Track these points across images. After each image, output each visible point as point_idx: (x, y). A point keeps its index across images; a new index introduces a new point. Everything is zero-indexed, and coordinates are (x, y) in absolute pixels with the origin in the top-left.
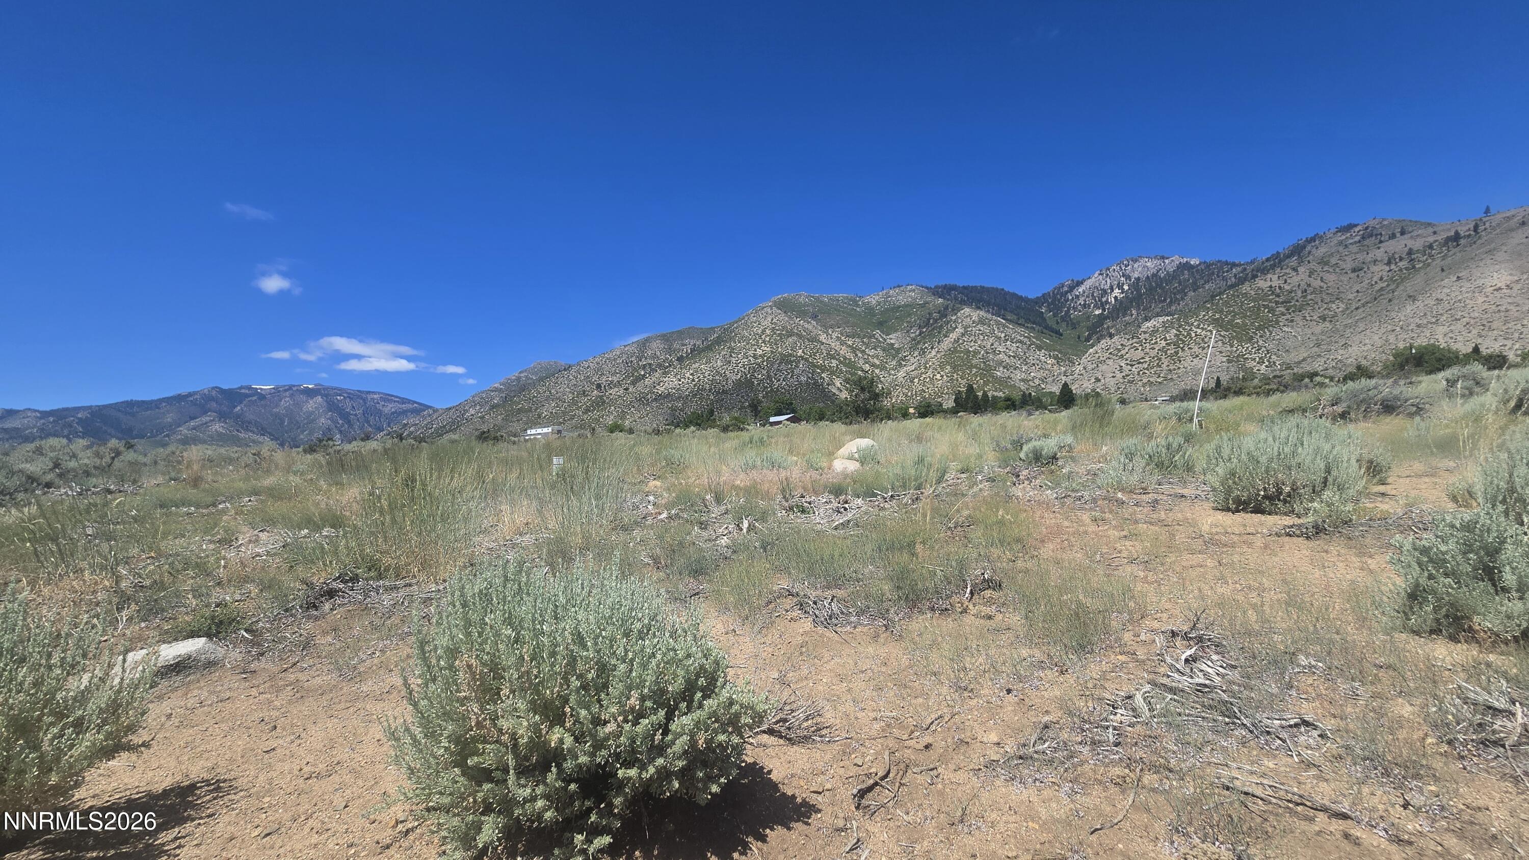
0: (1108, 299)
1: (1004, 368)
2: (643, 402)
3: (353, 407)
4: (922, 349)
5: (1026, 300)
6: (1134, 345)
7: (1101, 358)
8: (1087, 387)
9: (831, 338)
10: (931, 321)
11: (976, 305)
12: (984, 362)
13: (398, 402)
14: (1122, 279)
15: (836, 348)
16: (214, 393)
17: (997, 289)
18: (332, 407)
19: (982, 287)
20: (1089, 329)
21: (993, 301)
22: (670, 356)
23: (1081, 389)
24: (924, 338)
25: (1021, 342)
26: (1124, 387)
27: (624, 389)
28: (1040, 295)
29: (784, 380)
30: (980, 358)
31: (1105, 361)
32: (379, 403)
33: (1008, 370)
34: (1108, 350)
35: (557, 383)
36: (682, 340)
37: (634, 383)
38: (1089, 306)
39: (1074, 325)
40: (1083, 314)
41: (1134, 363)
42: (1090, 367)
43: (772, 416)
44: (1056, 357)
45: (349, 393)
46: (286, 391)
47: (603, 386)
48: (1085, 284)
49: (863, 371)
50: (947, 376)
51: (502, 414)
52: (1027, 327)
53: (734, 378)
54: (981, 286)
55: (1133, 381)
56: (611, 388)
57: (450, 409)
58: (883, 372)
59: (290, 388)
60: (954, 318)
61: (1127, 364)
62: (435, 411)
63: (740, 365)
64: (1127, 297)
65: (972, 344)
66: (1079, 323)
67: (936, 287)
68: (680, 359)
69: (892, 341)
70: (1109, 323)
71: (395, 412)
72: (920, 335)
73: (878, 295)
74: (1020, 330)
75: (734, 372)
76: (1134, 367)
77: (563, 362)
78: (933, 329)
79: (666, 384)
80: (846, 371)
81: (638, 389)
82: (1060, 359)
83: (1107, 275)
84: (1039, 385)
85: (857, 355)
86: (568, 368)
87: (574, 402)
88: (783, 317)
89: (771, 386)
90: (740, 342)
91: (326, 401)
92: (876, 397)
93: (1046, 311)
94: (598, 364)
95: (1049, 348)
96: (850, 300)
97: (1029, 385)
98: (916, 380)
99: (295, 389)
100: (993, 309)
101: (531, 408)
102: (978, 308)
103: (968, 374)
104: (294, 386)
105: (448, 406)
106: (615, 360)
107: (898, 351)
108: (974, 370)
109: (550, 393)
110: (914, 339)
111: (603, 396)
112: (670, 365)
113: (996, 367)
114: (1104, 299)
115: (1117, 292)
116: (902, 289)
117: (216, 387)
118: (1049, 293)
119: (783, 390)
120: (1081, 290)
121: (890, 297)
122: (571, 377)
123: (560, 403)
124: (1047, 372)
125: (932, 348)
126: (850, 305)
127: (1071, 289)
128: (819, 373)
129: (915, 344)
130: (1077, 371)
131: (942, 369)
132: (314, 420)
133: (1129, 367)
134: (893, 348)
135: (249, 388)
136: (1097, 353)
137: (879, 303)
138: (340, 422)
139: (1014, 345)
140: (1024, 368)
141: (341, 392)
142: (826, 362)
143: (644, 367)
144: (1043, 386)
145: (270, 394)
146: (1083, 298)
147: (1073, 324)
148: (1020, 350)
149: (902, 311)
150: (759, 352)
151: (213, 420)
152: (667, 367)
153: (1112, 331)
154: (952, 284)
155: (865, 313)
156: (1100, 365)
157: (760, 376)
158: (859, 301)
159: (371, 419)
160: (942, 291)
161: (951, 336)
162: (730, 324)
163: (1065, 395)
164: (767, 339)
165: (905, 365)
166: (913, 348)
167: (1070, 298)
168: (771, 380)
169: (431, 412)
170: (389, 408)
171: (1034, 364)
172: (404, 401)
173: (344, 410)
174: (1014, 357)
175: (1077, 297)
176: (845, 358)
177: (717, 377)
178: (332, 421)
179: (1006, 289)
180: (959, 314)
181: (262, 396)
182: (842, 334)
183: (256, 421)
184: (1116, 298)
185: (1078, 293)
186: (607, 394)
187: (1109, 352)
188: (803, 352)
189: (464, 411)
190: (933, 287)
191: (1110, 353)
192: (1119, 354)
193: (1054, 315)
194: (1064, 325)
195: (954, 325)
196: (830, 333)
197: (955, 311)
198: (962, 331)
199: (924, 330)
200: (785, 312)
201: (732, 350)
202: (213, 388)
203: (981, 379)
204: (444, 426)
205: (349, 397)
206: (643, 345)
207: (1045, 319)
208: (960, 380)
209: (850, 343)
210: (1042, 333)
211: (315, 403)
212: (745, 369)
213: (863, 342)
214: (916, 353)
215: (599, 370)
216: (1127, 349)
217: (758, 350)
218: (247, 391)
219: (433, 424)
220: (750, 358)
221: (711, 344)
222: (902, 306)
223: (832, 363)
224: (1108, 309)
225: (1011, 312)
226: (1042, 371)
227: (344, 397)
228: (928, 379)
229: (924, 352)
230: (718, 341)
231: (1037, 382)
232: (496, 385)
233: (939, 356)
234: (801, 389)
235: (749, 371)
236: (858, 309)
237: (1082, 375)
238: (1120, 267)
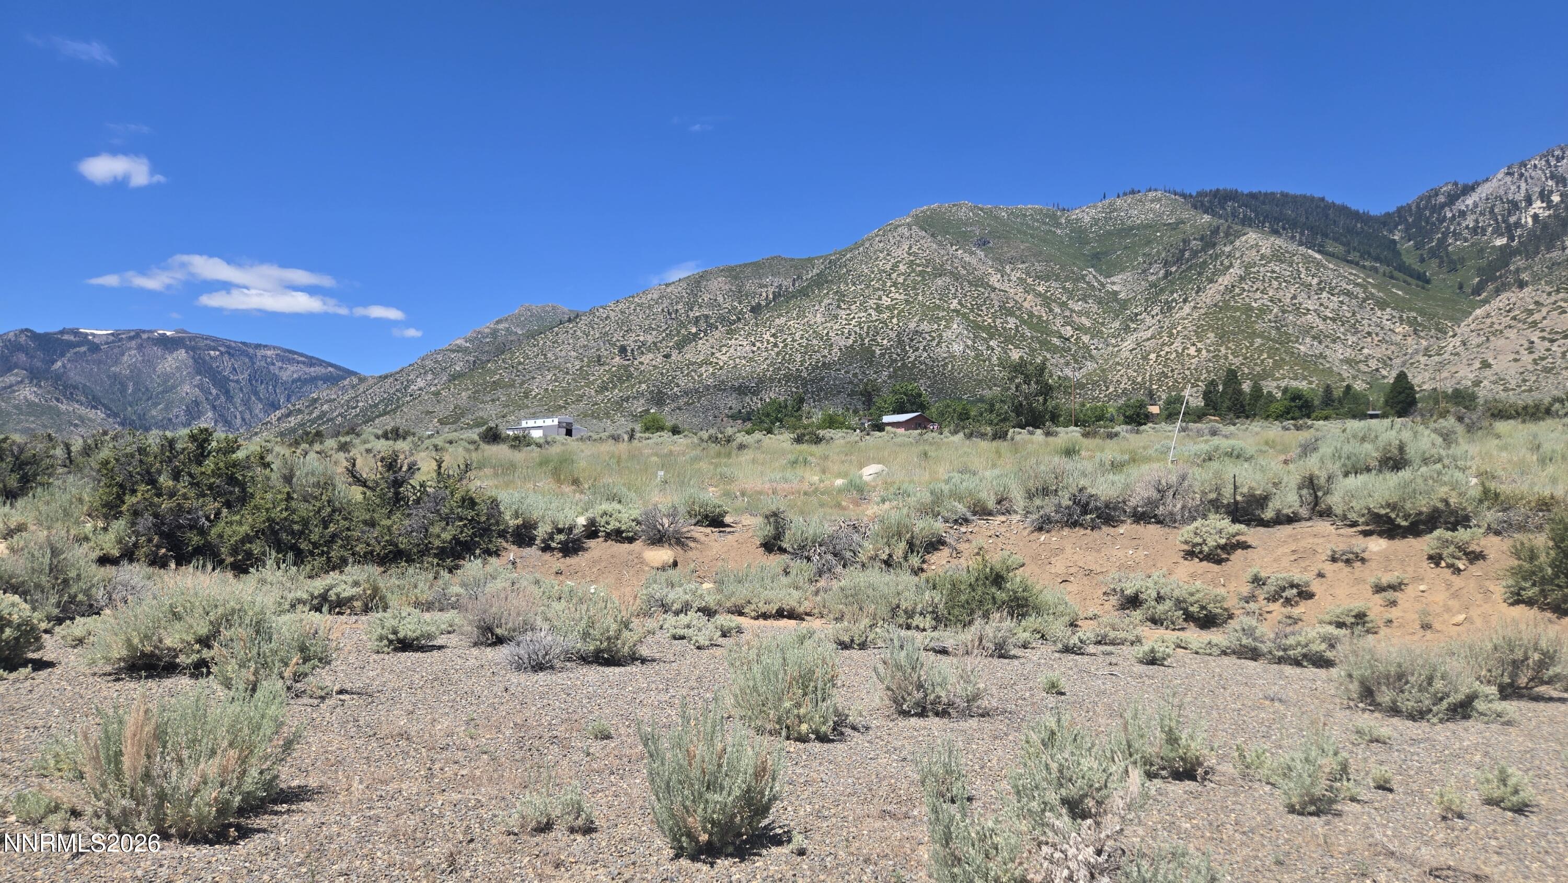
0: (1520, 219)
1: (1314, 338)
2: (693, 378)
3: (234, 369)
4: (1167, 302)
5: (1365, 218)
6: (1559, 304)
7: (1496, 326)
8: (1466, 378)
9: (1009, 280)
10: (1187, 254)
11: (1271, 227)
12: (1278, 329)
13: (304, 363)
14: (1550, 183)
15: (1017, 298)
16: (23, 339)
17: (1312, 199)
18: (202, 367)
19: (1285, 195)
20: (1480, 271)
21: (1303, 219)
22: (740, 303)
23: (1454, 381)
24: (1172, 283)
25: (1348, 294)
26: (1534, 378)
27: (664, 356)
28: (1392, 209)
29: (924, 349)
30: (1270, 321)
31: (1501, 332)
32: (273, 364)
33: (1320, 343)
34: (1509, 311)
35: (556, 342)
36: (760, 278)
37: (680, 346)
38: (1484, 230)
39: (1452, 264)
40: (1473, 245)
41: (1556, 337)
42: (1475, 340)
43: (887, 413)
44: (1412, 323)
45: (229, 347)
46: (131, 338)
47: (629, 349)
48: (1479, 190)
49: (1061, 337)
50: (1208, 351)
51: (468, 389)
52: (1364, 267)
53: (842, 343)
54: (1282, 194)
55: (1553, 368)
56: (642, 353)
57: (386, 377)
58: (1095, 341)
59: (138, 334)
60: (1227, 249)
61: (1543, 338)
62: (362, 380)
63: (853, 322)
64: (1556, 216)
65: (1258, 295)
66: (1462, 261)
67: (1200, 194)
68: (756, 310)
69: (1115, 288)
70: (1519, 262)
71: (299, 379)
72: (1166, 277)
73: (1095, 207)
74: (1345, 270)
75: (843, 333)
76: (1556, 344)
77: (565, 308)
78: (1190, 268)
79: (732, 350)
80: (1032, 338)
81: (687, 356)
82: (1420, 325)
83: (1522, 175)
84: (1377, 370)
85: (1051, 310)
86: (574, 318)
87: (582, 374)
88: (929, 243)
89: (902, 359)
90: (854, 284)
91: (193, 358)
92: (1046, 390)
93: (1402, 238)
94: (622, 312)
95: (1399, 305)
96: (1046, 215)
97: (1359, 371)
98: (1153, 356)
99: (145, 336)
100: (1302, 234)
101: (514, 381)
102: (1275, 232)
103: (1247, 348)
104: (144, 332)
105: (383, 373)
106: (650, 307)
107: (1124, 304)
108: (1258, 341)
109: (546, 358)
110: (1153, 285)
111: (628, 366)
112: (739, 319)
113: (1298, 337)
114: (1512, 220)
115: (1538, 206)
116: (1138, 196)
117: (27, 330)
118: (1409, 206)
119: (923, 367)
120: (1470, 201)
121: (1115, 210)
122: (578, 333)
123: (560, 375)
124: (1393, 347)
125: (1185, 301)
126: (1044, 223)
127: (1452, 199)
128: (984, 339)
129: (1154, 293)
130: (1450, 348)
131: (1200, 338)
132: (174, 387)
133: (1547, 344)
134: (1116, 300)
135: (75, 333)
136: (1488, 315)
137: (1096, 221)
138: (214, 392)
139: (1335, 299)
140: (1351, 339)
141: (216, 343)
142: (998, 321)
143: (697, 319)
144: (1384, 373)
145: (107, 343)
146: (1474, 217)
147: (1451, 262)
148: (1345, 308)
149: (1136, 235)
150: (886, 301)
151: (22, 382)
152: (734, 322)
153: (1525, 276)
154: (1229, 187)
155: (1071, 238)
156: (1492, 338)
157: (885, 342)
158: (1061, 217)
159: (261, 388)
160: (1210, 202)
161: (1220, 280)
162: (840, 253)
163: (1400, 393)
164: (901, 280)
165: (1135, 330)
166: (1151, 300)
167: (1449, 215)
168: (904, 350)
169: (355, 380)
170: (289, 373)
171: (1369, 334)
172: (312, 362)
173: (220, 373)
174: (1334, 320)
175: (1463, 214)
176: (1031, 315)
177: (815, 342)
178: (202, 390)
179: (1329, 199)
180: (1237, 243)
181: (94, 348)
182: (1028, 274)
183: (85, 385)
184: (1535, 217)
185: (1463, 208)
186: (636, 362)
187: (1511, 314)
188: (960, 303)
189: (408, 381)
190: (1194, 194)
191: (1514, 318)
192: (1530, 320)
193: (1417, 247)
194: (1434, 263)
195: (1226, 263)
196: (1008, 271)
197: (1231, 236)
198: (1241, 272)
199: (1174, 269)
200: (932, 235)
201: (841, 296)
202: (22, 331)
203: (1269, 357)
204: (376, 406)
205: (229, 353)
206: (696, 283)
207: (1397, 254)
208: (1231, 357)
209: (1041, 289)
210: (1392, 277)
211: (176, 360)
212: (861, 328)
213: (1064, 288)
214: (1156, 310)
215: (624, 324)
216: (1544, 311)
217: (884, 298)
218: (72, 338)
219: (357, 401)
220: (870, 311)
221: (807, 287)
222: (1138, 228)
223: (1007, 323)
224: (1520, 237)
225: (1335, 239)
226: (1384, 346)
227: (222, 353)
228: (1174, 355)
229: (1170, 308)
230: (820, 281)
231: (1373, 364)
232: (458, 342)
233: (1196, 315)
234: (953, 366)
235: (868, 333)
236: (1059, 232)
237: (1457, 354)
238: (1547, 161)
